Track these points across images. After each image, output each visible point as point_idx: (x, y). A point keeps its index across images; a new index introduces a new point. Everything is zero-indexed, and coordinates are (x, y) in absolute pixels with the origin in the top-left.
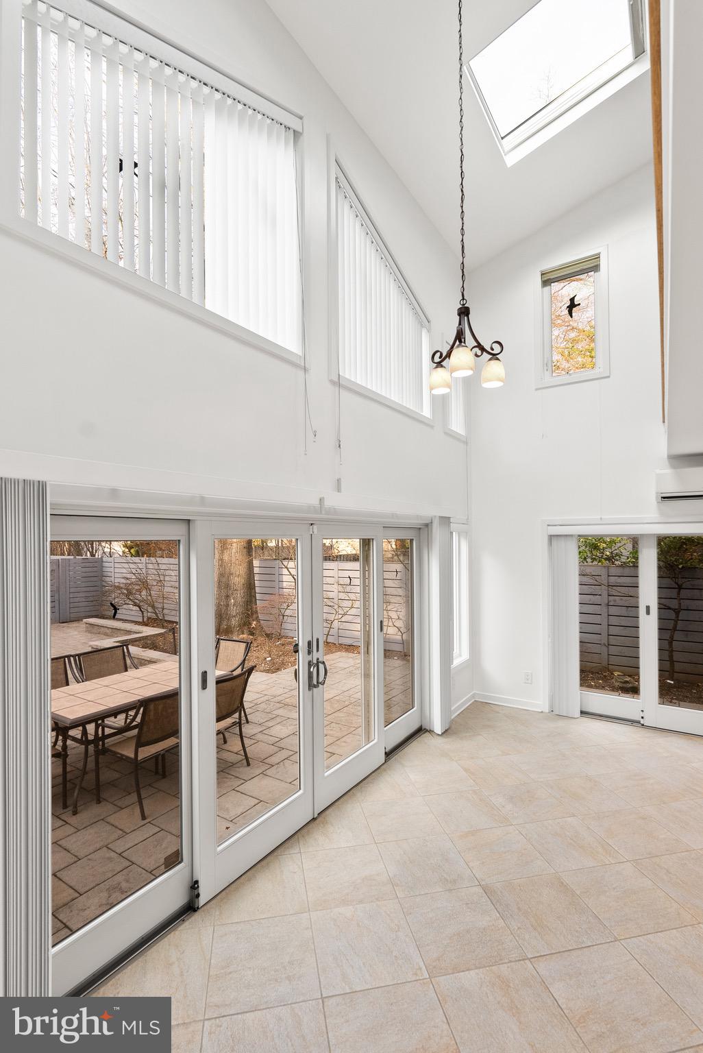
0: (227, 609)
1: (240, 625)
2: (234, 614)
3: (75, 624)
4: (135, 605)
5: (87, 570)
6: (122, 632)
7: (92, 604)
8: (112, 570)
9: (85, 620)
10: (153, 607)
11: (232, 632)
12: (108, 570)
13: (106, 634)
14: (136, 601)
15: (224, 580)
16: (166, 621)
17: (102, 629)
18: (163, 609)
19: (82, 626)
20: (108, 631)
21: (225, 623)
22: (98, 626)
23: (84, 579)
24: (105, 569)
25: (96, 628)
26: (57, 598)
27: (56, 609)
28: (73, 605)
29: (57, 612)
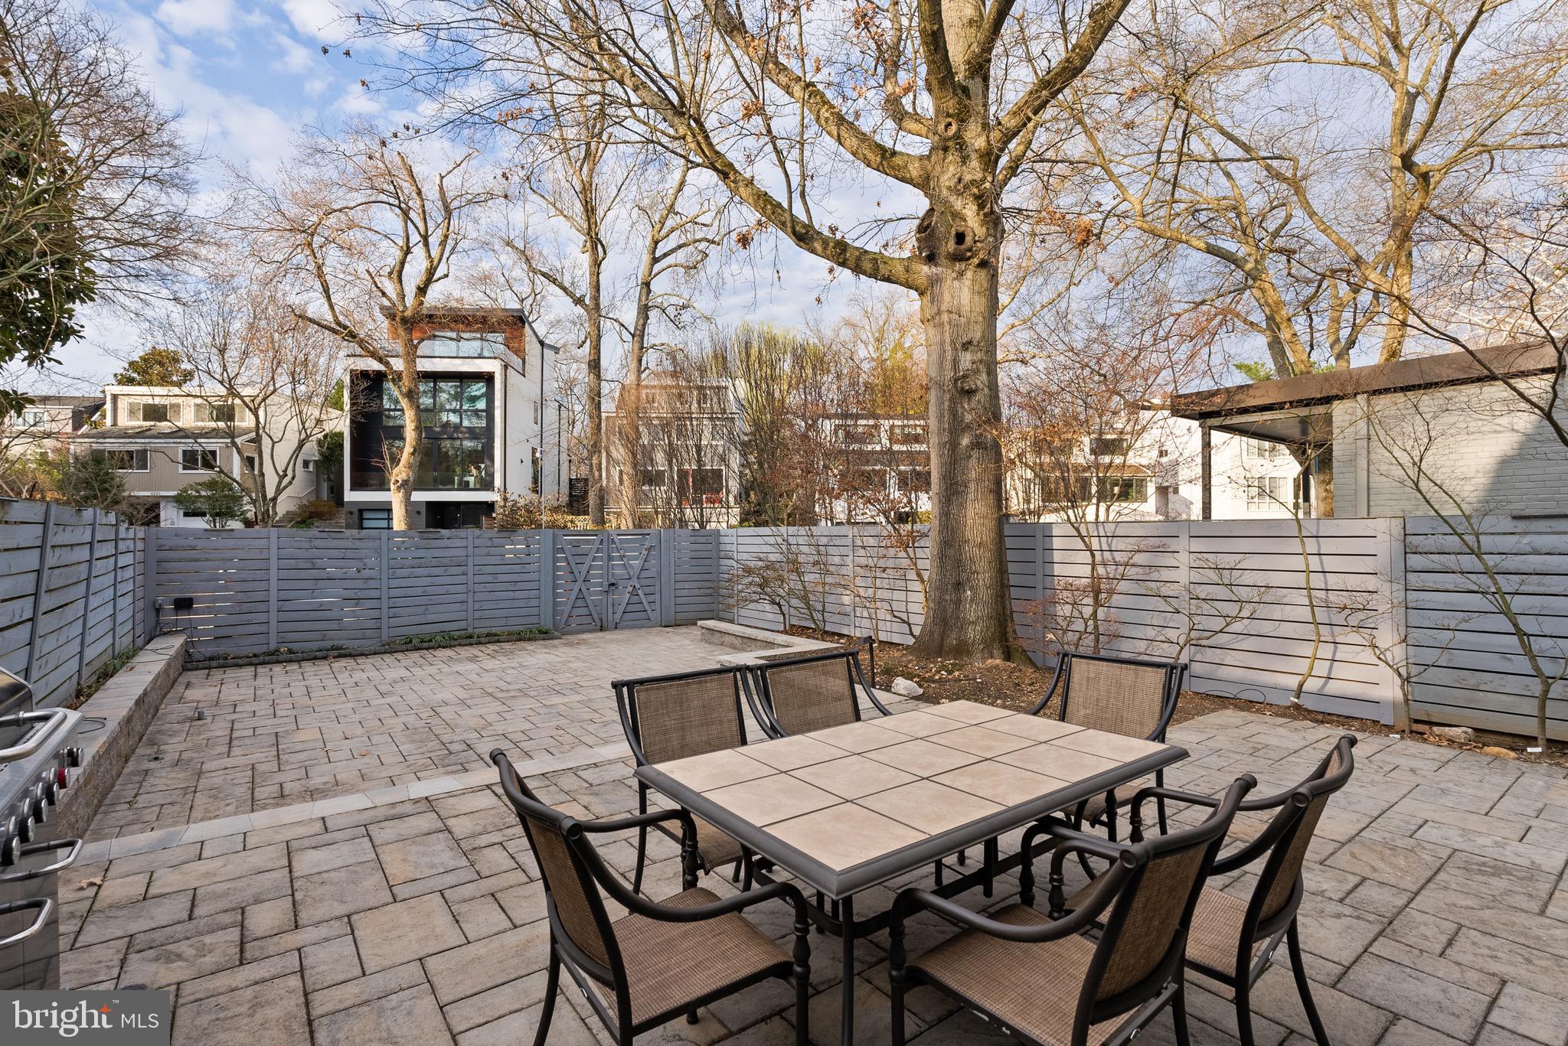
0: (958, 609)
1: (984, 641)
2: (972, 618)
3: (683, 630)
4: (773, 602)
5: (698, 548)
6: (762, 645)
7: (704, 600)
8: (734, 548)
9: (700, 623)
10: (808, 605)
11: (969, 653)
12: (728, 547)
13: (734, 647)
15: (951, 552)
16: (827, 633)
17: (727, 639)
19: (695, 632)
20: (737, 642)
21: (954, 635)
22: (720, 633)
23: (694, 562)
24: (722, 547)
25: (717, 635)
26: (657, 588)
27: (657, 606)
28: (679, 601)
29: (658, 611)
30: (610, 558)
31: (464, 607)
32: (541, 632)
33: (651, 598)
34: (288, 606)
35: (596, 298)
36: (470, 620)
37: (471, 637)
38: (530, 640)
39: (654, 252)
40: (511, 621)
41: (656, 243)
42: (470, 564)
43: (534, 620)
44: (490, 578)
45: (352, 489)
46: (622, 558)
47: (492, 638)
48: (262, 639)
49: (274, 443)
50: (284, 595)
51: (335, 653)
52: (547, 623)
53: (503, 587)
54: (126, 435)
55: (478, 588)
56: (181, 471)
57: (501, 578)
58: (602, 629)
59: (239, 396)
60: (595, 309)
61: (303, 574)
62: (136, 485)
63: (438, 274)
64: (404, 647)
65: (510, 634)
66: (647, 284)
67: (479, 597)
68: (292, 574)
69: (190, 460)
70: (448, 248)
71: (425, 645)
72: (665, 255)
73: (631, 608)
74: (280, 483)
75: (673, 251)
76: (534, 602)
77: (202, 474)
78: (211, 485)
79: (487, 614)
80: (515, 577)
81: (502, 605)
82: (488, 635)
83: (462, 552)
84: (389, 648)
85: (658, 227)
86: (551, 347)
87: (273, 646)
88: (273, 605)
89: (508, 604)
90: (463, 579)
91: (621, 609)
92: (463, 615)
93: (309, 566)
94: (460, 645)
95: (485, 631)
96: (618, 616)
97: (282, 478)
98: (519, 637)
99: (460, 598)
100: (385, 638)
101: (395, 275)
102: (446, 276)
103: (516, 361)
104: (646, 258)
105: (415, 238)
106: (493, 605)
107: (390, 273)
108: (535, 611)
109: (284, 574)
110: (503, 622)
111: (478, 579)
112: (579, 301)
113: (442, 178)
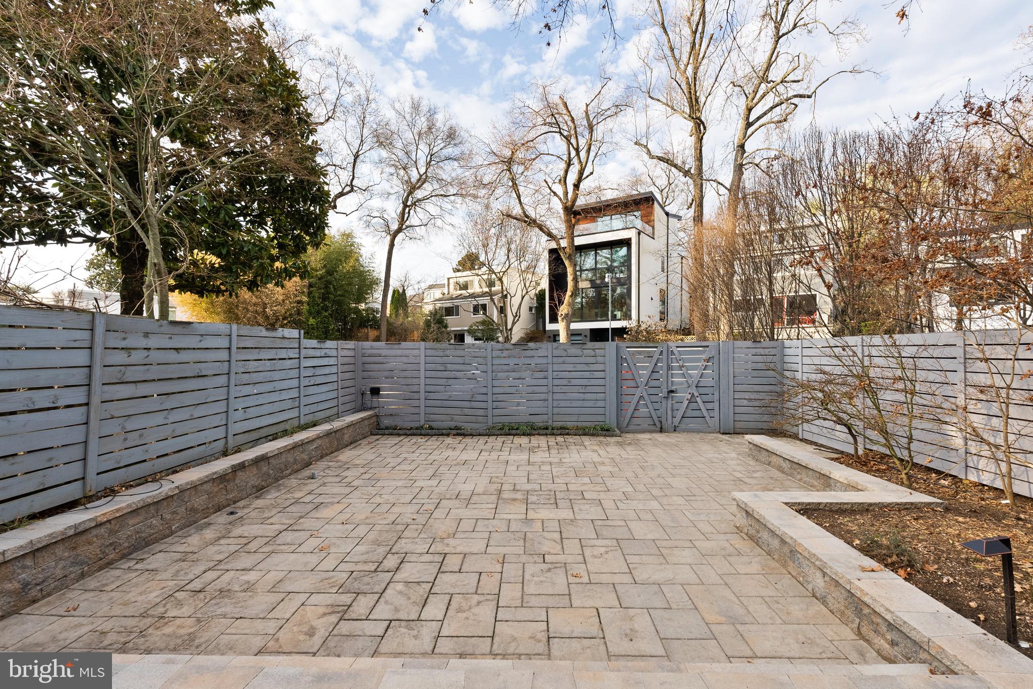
4: (840, 421)
5: (760, 358)
6: (811, 473)
7: (760, 411)
8: (798, 360)
9: (748, 437)
10: (884, 432)
12: (793, 359)
14: (841, 414)
16: (915, 465)
17: (774, 459)
18: (910, 439)
20: (786, 465)
22: (767, 450)
23: (755, 373)
24: (787, 359)
25: (764, 453)
26: (716, 397)
27: (716, 413)
28: (738, 410)
29: (717, 418)
30: (669, 368)
31: (545, 404)
32: (602, 429)
33: (710, 406)
34: (432, 396)
35: (700, 169)
36: (550, 414)
37: (547, 429)
38: (593, 435)
39: (748, 118)
40: (582, 418)
41: (750, 110)
42: (550, 370)
43: (601, 418)
44: (565, 382)
45: (550, 322)
46: (681, 367)
47: (564, 431)
48: (415, 417)
49: (511, 297)
50: (429, 388)
51: (455, 432)
52: (611, 421)
53: (576, 389)
54: (452, 299)
55: (556, 389)
56: (472, 316)
57: (574, 382)
58: (661, 430)
59: (494, 272)
60: (698, 176)
61: (439, 374)
62: (454, 324)
63: (586, 174)
64: (499, 432)
65: (578, 428)
66: (742, 147)
67: (556, 396)
68: (433, 374)
69: (476, 310)
70: (592, 154)
71: (514, 432)
72: (758, 118)
73: (690, 413)
74: (514, 320)
75: (765, 114)
76: (601, 404)
77: (480, 316)
78: (483, 323)
79: (563, 411)
80: (585, 382)
81: (575, 404)
82: (562, 428)
83: (544, 361)
84: (492, 432)
85: (750, 97)
86: (675, 216)
87: (422, 423)
88: (422, 395)
89: (579, 404)
90: (544, 382)
91: (679, 415)
92: (544, 410)
93: (443, 368)
94: (539, 434)
95: (559, 424)
96: (676, 421)
97: (515, 317)
98: (584, 432)
99: (543, 396)
100: (490, 424)
101: (562, 182)
102: (592, 173)
103: (649, 229)
104: (741, 124)
105: (573, 153)
106: (568, 404)
107: (560, 180)
108: (601, 411)
109: (429, 374)
110: (574, 418)
111: (556, 382)
112: (687, 173)
113: (587, 105)
